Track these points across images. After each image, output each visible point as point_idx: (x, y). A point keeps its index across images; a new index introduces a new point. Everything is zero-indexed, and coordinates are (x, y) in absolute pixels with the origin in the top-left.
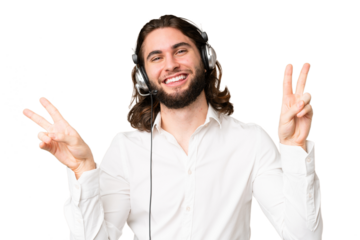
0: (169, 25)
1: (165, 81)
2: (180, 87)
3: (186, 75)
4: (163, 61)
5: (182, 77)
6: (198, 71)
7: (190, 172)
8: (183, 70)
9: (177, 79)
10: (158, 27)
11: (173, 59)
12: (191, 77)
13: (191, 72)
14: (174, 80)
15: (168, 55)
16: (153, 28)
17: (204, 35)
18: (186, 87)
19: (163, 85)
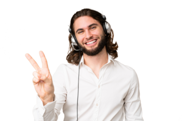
0: (86, 14)
1: (86, 43)
2: (94, 46)
3: (96, 40)
4: (84, 33)
5: (94, 41)
6: (102, 37)
7: (99, 86)
8: (95, 37)
9: (92, 42)
10: (80, 16)
11: (89, 32)
12: (99, 41)
13: (99, 38)
14: (90, 43)
15: (87, 31)
16: (78, 17)
17: (104, 17)
18: (97, 46)
19: (85, 45)
